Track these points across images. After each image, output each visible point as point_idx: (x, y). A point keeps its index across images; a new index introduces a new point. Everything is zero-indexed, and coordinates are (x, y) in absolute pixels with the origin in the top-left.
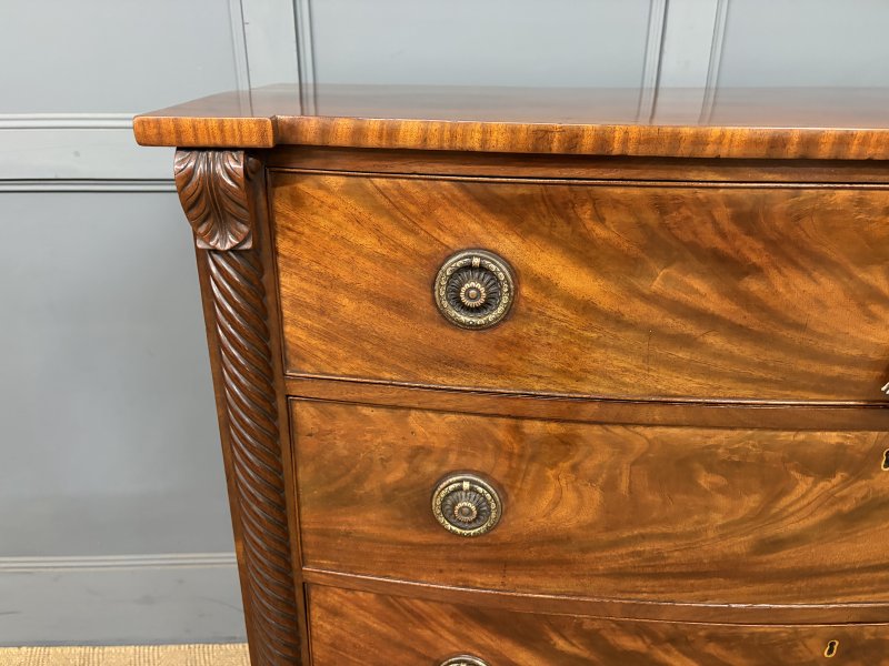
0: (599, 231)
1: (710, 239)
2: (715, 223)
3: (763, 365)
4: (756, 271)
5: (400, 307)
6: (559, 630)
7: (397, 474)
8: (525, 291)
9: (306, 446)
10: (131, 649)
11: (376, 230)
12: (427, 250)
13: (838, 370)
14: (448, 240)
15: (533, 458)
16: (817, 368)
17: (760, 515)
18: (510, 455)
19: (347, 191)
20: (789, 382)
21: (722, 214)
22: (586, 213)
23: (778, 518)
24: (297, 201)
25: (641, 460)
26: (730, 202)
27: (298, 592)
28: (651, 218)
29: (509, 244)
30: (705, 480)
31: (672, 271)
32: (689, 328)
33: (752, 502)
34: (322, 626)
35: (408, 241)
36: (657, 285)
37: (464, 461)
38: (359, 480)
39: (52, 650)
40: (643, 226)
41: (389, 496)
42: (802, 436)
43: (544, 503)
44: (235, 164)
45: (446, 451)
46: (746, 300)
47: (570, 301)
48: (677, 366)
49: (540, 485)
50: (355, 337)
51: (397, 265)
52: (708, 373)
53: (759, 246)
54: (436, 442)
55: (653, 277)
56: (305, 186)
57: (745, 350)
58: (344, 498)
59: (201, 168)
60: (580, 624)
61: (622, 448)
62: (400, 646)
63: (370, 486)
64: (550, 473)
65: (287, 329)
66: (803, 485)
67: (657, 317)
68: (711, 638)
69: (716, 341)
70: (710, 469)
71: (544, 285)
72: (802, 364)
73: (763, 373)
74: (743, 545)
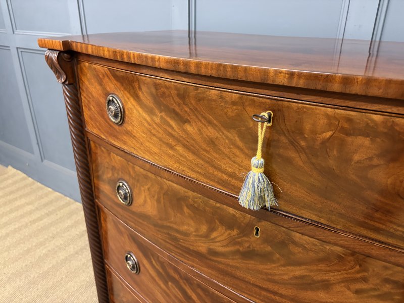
0: (141, 94)
1: (172, 104)
2: (172, 97)
3: (197, 165)
4: (188, 121)
7: (110, 175)
8: (126, 113)
9: (93, 157)
12: (104, 92)
14: (108, 88)
15: (138, 181)
16: (216, 173)
17: (207, 236)
18: (132, 177)
19: (89, 68)
20: (208, 176)
21: (174, 93)
22: (137, 86)
23: (213, 241)
25: (166, 193)
26: (177, 89)
28: (153, 90)
29: (120, 93)
30: (186, 210)
31: (162, 115)
32: (171, 141)
33: (204, 228)
36: (158, 119)
37: (122, 176)
38: (103, 173)
40: (152, 93)
41: (109, 182)
42: (218, 205)
43: (142, 199)
44: (56, 55)
45: (119, 170)
46: (187, 134)
48: (169, 156)
49: (140, 192)
50: (95, 120)
52: (179, 162)
53: (188, 111)
54: (116, 165)
55: (157, 116)
57: (191, 157)
59: (50, 55)
60: (158, 257)
61: (161, 187)
63: (105, 176)
64: (142, 188)
66: (221, 229)
67: (161, 133)
68: (199, 286)
69: (180, 149)
70: (187, 206)
72: (211, 170)
73: (197, 169)
74: (203, 247)
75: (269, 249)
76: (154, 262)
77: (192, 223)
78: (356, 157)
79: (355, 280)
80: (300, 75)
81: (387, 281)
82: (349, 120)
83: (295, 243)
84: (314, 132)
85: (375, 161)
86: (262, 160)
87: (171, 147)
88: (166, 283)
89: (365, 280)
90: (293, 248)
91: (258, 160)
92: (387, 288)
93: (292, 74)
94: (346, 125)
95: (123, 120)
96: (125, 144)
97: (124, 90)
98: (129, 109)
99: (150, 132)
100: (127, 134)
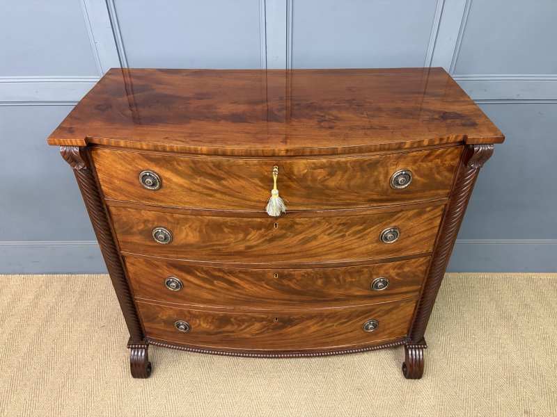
0: (180, 168)
1: (209, 171)
2: (210, 167)
3: (233, 202)
4: (223, 179)
5: (132, 184)
6: (197, 270)
7: (141, 227)
8: (164, 181)
9: (115, 218)
10: (87, 275)
11: (121, 164)
12: (135, 169)
13: (253, 203)
14: (140, 167)
15: (178, 224)
16: (247, 202)
17: (244, 240)
18: (171, 223)
19: (111, 154)
20: (241, 206)
21: (211, 165)
22: (175, 163)
23: (249, 240)
24: (98, 155)
25: (207, 225)
26: (212, 162)
27: (121, 258)
28: (192, 165)
29: (157, 169)
30: (226, 230)
31: (202, 178)
32: (210, 192)
33: (241, 236)
34: (130, 268)
35: (130, 167)
36: (198, 182)
37: (159, 224)
38: (131, 228)
40: (191, 167)
41: (141, 233)
42: (250, 219)
43: (183, 235)
44: (77, 150)
45: (154, 221)
46: (224, 186)
47: (176, 184)
48: (210, 202)
49: (181, 231)
50: (121, 190)
51: (129, 173)
52: (218, 203)
53: (223, 173)
54: (150, 218)
55: (197, 179)
56: (99, 151)
57: (227, 198)
58: (128, 232)
59: (68, 150)
60: (202, 268)
61: (202, 222)
62: (153, 274)
63: (134, 230)
64: (183, 228)
65: (102, 187)
66: (253, 232)
67: (201, 189)
68: (240, 272)
69: (218, 195)
70: (227, 228)
71: (169, 180)
72: (243, 202)
73: (233, 204)
74: (241, 247)
75: (284, 232)
76: (198, 274)
77: (232, 236)
78: (319, 178)
79: (327, 230)
80: (291, 150)
81: (340, 224)
82: (314, 163)
83: (297, 224)
84: (299, 171)
85: (327, 177)
86: (277, 191)
87: (211, 195)
88: (212, 283)
89: (331, 228)
90: (296, 226)
91: (275, 191)
92: (341, 227)
93: (287, 151)
94: (313, 166)
95: (161, 186)
96: (162, 201)
97: (160, 167)
98: (166, 179)
99: (190, 190)
100: (164, 194)
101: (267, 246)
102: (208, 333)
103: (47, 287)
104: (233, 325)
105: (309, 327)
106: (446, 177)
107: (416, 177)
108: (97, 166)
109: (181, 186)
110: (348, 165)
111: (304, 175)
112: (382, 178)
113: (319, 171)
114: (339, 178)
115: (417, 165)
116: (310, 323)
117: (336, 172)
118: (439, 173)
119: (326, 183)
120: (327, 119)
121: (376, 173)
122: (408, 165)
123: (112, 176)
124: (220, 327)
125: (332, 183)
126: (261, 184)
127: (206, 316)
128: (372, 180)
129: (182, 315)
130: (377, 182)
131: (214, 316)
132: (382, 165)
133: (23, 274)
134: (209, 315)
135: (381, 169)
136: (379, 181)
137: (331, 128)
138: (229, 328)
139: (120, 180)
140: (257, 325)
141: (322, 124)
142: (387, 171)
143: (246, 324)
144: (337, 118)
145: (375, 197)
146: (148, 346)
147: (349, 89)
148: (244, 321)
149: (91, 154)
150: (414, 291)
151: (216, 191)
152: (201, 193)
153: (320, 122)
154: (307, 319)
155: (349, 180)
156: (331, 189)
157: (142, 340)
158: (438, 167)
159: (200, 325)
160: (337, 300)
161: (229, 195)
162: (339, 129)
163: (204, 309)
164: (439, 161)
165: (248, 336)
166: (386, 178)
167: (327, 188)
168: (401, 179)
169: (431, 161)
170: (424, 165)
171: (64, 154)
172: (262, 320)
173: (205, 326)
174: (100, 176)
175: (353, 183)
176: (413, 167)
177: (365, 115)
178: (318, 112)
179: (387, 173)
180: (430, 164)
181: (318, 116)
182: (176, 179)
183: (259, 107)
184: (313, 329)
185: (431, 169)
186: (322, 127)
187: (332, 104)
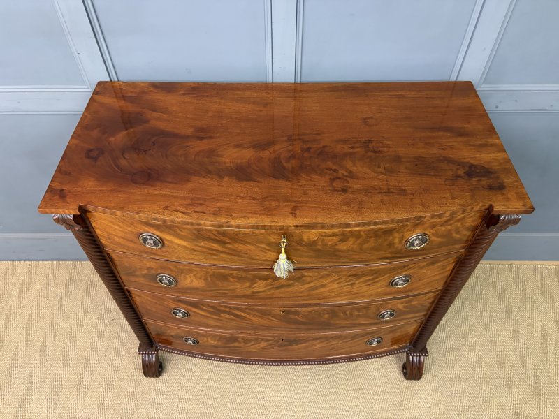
0: (182, 233)
1: (213, 237)
2: (214, 235)
3: (239, 260)
4: (228, 243)
5: (131, 241)
6: (203, 305)
7: (145, 272)
8: (166, 242)
9: (117, 263)
11: (119, 226)
12: (135, 231)
13: (260, 262)
14: (140, 230)
15: (182, 273)
16: (253, 261)
17: (249, 287)
18: (175, 271)
19: (107, 217)
20: (249, 264)
21: (214, 232)
22: (177, 230)
23: (256, 287)
24: (92, 216)
25: (212, 275)
26: (216, 230)
27: (126, 292)
28: (196, 232)
29: (157, 233)
30: (231, 279)
31: (205, 242)
32: (215, 253)
33: (247, 284)
34: (137, 299)
35: (129, 229)
37: (163, 272)
38: (134, 271)
39: (61, 262)
40: (194, 233)
41: (144, 276)
42: (256, 273)
43: (188, 281)
44: (71, 217)
45: (157, 269)
46: (229, 248)
47: (179, 245)
48: (215, 259)
49: (185, 278)
50: (122, 246)
51: (127, 233)
52: (223, 261)
53: (228, 239)
54: (153, 267)
55: (200, 243)
57: (233, 257)
58: (132, 274)
60: (209, 305)
61: (207, 273)
62: (160, 305)
63: (137, 273)
64: (188, 276)
65: (101, 240)
66: (260, 282)
67: (205, 250)
68: (246, 309)
69: (224, 255)
70: (233, 278)
71: (171, 242)
72: (249, 260)
74: (248, 292)
75: (292, 282)
76: (204, 308)
77: (237, 284)
78: (330, 243)
79: (336, 280)
80: (301, 226)
81: (350, 276)
82: (325, 232)
83: (305, 276)
84: (309, 239)
85: (338, 243)
86: (285, 255)
87: (215, 255)
88: (219, 316)
89: (340, 278)
90: (304, 278)
92: (350, 278)
93: (297, 227)
94: (324, 234)
95: (163, 245)
96: (165, 256)
97: (161, 232)
98: (168, 240)
99: (194, 250)
100: (167, 252)
101: (274, 291)
102: (215, 347)
103: (54, 276)
104: (240, 343)
105: (315, 345)
106: (465, 235)
107: (433, 238)
108: (93, 224)
109: (184, 247)
110: (362, 233)
111: (314, 241)
112: (396, 241)
113: (330, 238)
114: (351, 243)
115: (436, 229)
116: (315, 342)
117: (348, 238)
118: (457, 232)
119: (337, 247)
120: (340, 175)
121: (391, 238)
122: (426, 229)
123: (110, 234)
124: (226, 344)
125: (343, 246)
126: (269, 248)
127: (213, 336)
128: (386, 243)
129: (190, 333)
130: (391, 244)
131: (221, 337)
132: (398, 232)
133: (29, 260)
134: (218, 335)
135: (396, 235)
136: (394, 244)
137: (344, 191)
138: (236, 344)
139: (119, 237)
140: (264, 344)
141: (335, 184)
142: (403, 235)
143: (253, 343)
144: (352, 175)
145: (389, 255)
146: (157, 351)
147: (365, 121)
148: (250, 341)
149: (86, 215)
150: (419, 316)
151: (222, 252)
152: (204, 253)
153: (332, 180)
154: (313, 340)
155: (361, 244)
156: (342, 251)
157: (152, 346)
158: (457, 228)
159: (207, 341)
160: (343, 328)
161: (235, 255)
162: (353, 193)
163: (211, 331)
164: (459, 224)
165: (254, 350)
166: (400, 241)
167: (338, 251)
168: (417, 242)
169: (451, 225)
170: (443, 228)
171: (58, 220)
172: (268, 340)
173: (212, 342)
174: (98, 232)
175: (365, 246)
176: (431, 231)
177: (382, 170)
178: (330, 164)
179: (403, 237)
180: (449, 227)
181: (330, 169)
182: (178, 241)
183: (266, 154)
184: (318, 346)
185: (450, 231)
186: (334, 190)
187: (347, 149)
